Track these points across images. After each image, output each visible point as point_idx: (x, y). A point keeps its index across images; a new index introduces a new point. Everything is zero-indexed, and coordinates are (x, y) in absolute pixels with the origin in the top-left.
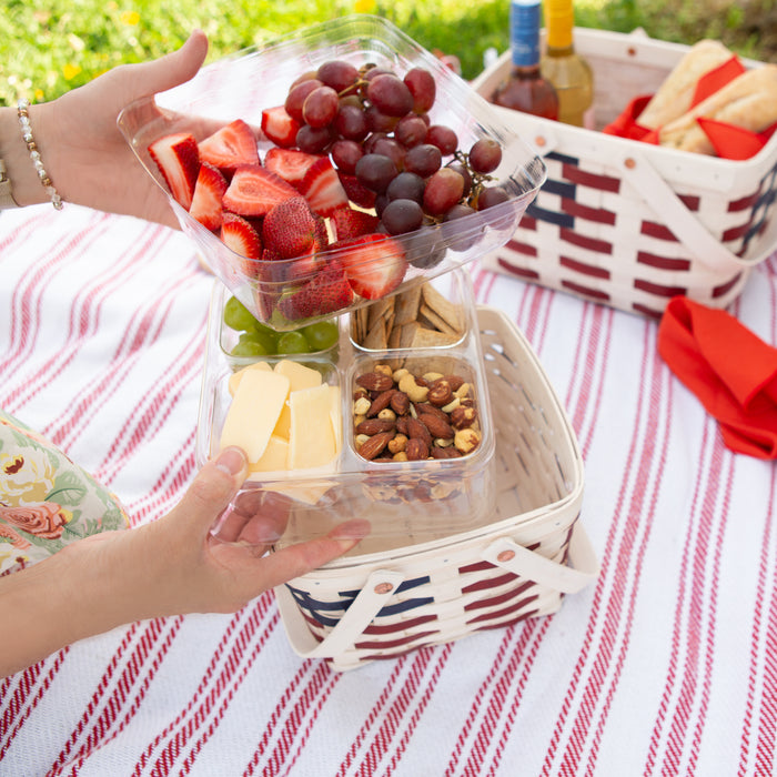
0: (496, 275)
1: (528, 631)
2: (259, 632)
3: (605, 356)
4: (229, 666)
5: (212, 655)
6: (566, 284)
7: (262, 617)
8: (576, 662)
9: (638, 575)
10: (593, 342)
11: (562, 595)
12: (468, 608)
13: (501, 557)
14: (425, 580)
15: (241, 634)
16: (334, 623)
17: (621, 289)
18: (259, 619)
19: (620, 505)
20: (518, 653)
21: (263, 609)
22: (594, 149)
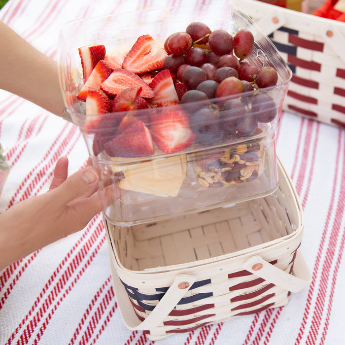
1: (267, 317)
2: (104, 317)
3: (314, 151)
4: (85, 338)
5: (74, 331)
6: (291, 107)
7: (106, 308)
8: (297, 336)
9: (334, 283)
10: (307, 143)
11: (289, 294)
12: (233, 300)
13: (254, 267)
14: (208, 282)
15: (93, 318)
16: (151, 308)
17: (324, 111)
18: (104, 309)
19: (323, 241)
20: (261, 330)
21: (106, 303)
22: (308, 25)
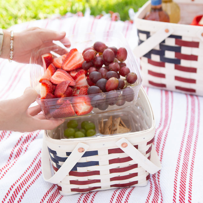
0: (148, 88)
22: (188, 31)
